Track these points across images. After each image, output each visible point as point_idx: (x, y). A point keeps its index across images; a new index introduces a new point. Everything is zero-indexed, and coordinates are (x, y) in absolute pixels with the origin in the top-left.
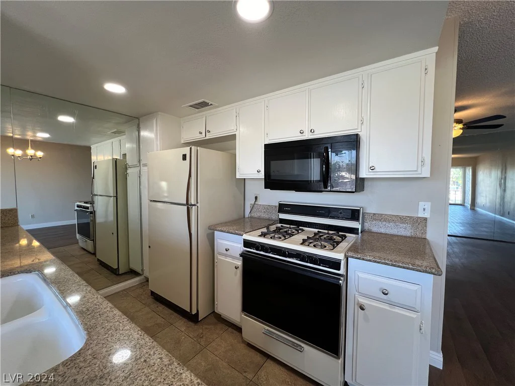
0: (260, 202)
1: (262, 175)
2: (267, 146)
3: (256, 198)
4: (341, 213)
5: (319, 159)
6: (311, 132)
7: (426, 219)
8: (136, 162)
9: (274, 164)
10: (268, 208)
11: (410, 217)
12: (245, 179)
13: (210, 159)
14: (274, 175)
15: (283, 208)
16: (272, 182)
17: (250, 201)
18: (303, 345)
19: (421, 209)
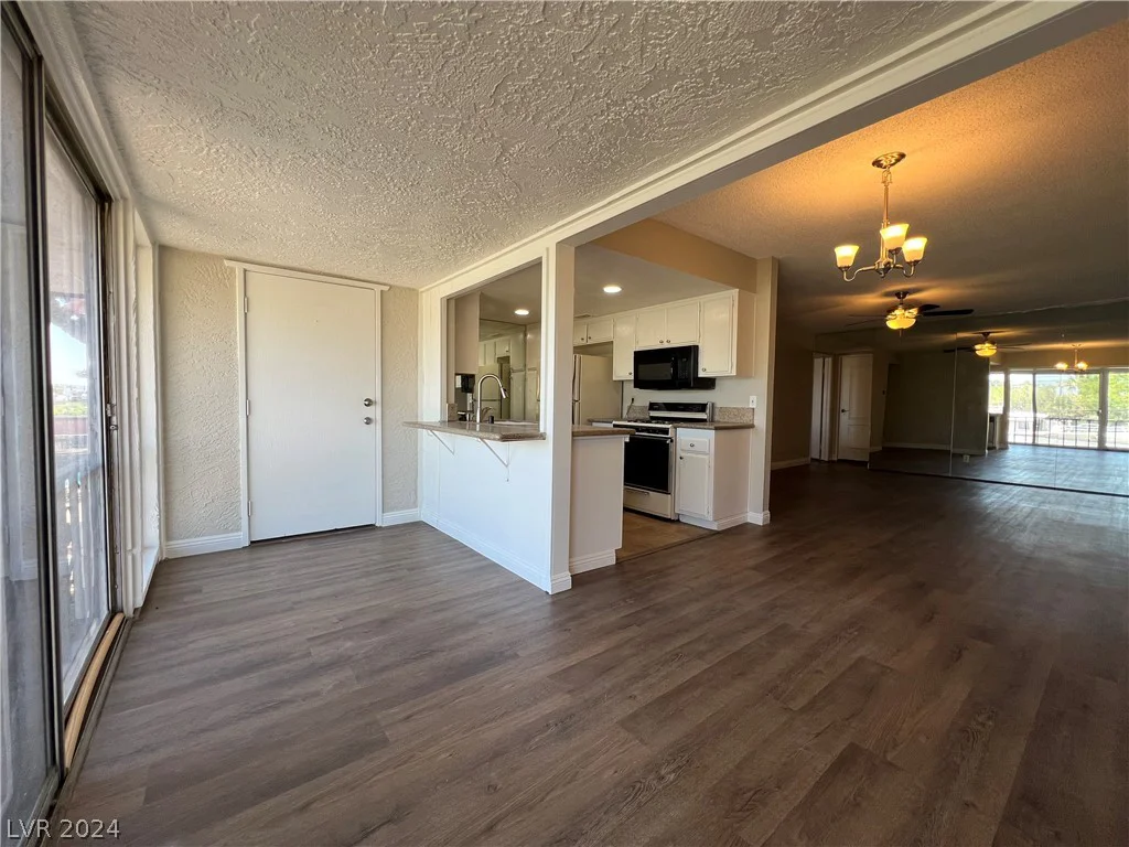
0: (635, 404)
1: (632, 378)
2: (637, 354)
3: (633, 400)
6: (668, 342)
8: (521, 367)
9: (641, 367)
10: (642, 408)
11: (744, 409)
12: (623, 382)
13: (591, 363)
14: (641, 377)
15: (653, 406)
16: (640, 382)
17: (627, 403)
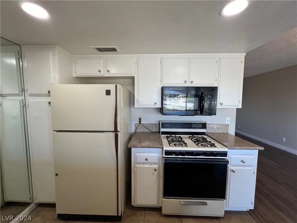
3: (140, 119)
4: (197, 125)
5: (198, 98)
6: (191, 82)
7: (228, 125)
11: (223, 124)
18: (205, 201)
19: (226, 120)
